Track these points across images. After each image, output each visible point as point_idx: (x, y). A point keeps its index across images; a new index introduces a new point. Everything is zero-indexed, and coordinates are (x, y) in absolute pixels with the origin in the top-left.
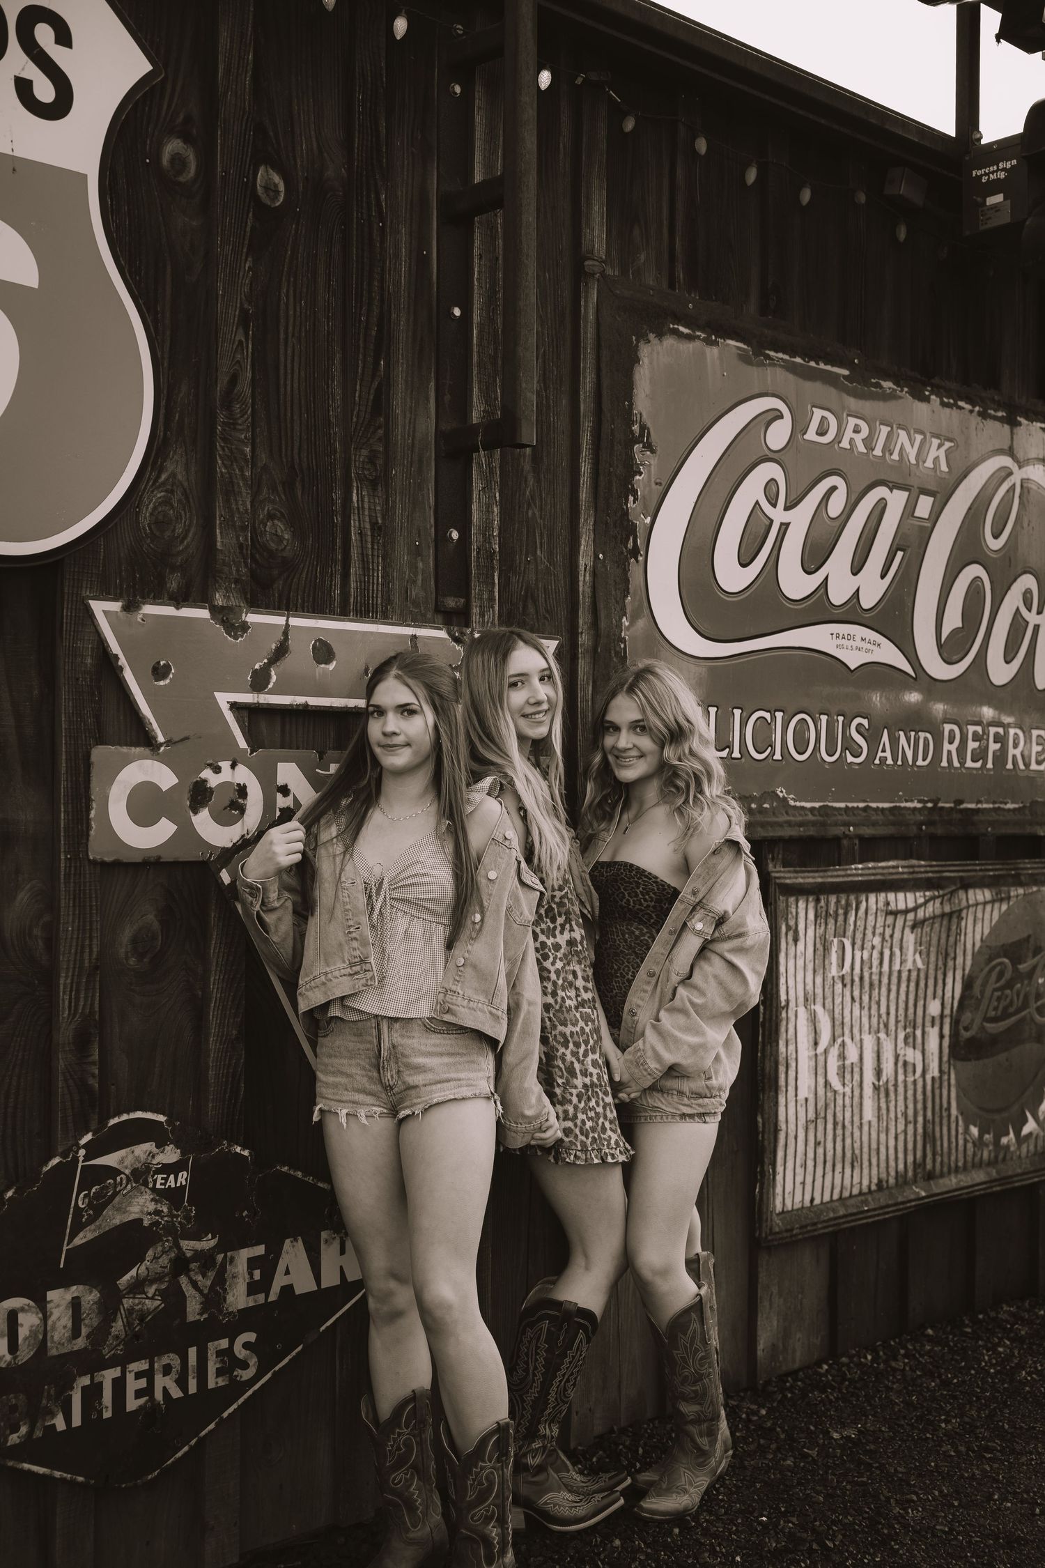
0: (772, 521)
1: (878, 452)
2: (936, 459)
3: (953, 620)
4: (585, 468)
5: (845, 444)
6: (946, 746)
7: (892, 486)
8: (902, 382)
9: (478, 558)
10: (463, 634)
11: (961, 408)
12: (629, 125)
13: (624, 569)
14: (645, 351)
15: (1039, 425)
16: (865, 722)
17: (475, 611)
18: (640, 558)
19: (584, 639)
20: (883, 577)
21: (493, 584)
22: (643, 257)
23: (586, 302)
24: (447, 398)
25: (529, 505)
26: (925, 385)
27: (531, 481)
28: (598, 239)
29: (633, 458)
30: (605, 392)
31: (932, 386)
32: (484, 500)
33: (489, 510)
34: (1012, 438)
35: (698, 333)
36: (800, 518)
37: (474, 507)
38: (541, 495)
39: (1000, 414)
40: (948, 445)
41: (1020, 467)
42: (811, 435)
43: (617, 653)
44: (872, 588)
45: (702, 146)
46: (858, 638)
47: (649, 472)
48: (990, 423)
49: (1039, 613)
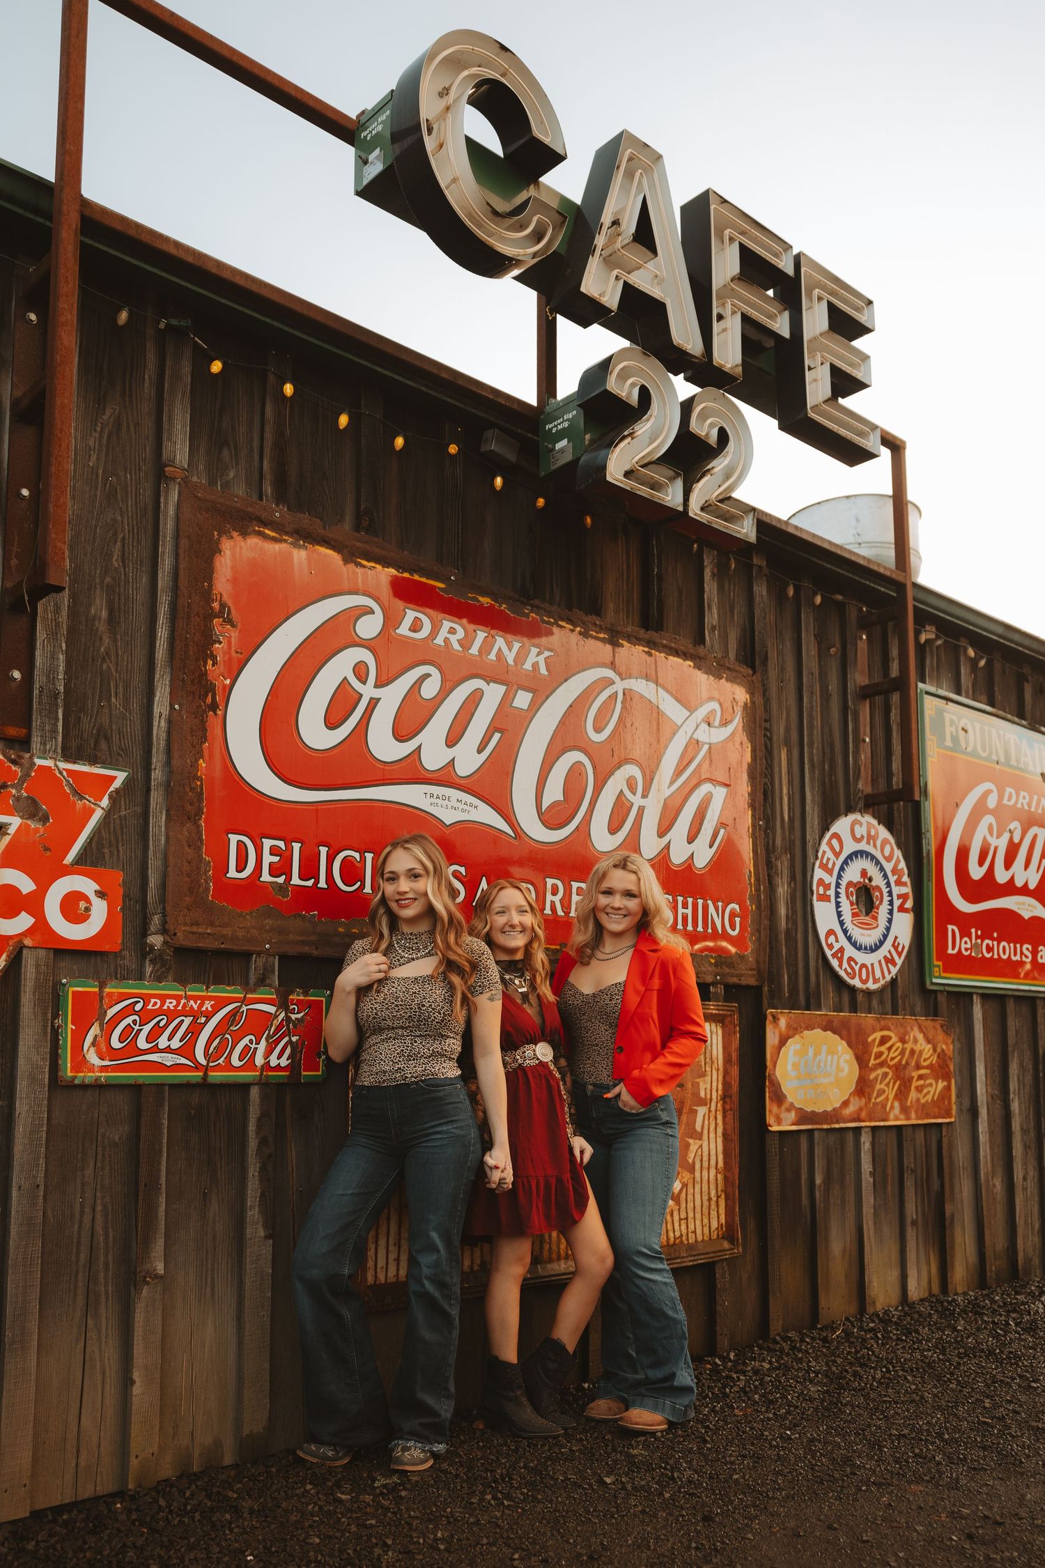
0: (361, 696)
1: (474, 650)
2: (535, 665)
3: (554, 792)
4: (162, 633)
5: (439, 640)
6: (549, 897)
7: (489, 679)
8: (500, 599)
9: (40, 696)
10: (20, 757)
11: (561, 627)
12: (216, 367)
13: (202, 720)
14: (227, 545)
15: (641, 648)
16: (462, 870)
17: (36, 741)
18: (219, 712)
19: (157, 775)
20: (480, 751)
21: (57, 719)
22: (232, 474)
23: (166, 499)
24: (14, 562)
25: (104, 659)
26: (524, 604)
27: (106, 641)
28: (179, 450)
29: (211, 629)
30: (182, 573)
31: (532, 606)
32: (49, 648)
33: (53, 657)
34: (614, 656)
35: (286, 538)
36: (392, 697)
37: (38, 653)
38: (117, 652)
39: (602, 635)
40: (547, 654)
41: (622, 679)
42: (404, 630)
43: (192, 789)
44: (468, 760)
45: (288, 389)
46: (454, 799)
47: (229, 643)
48: (591, 642)
49: (644, 796)
